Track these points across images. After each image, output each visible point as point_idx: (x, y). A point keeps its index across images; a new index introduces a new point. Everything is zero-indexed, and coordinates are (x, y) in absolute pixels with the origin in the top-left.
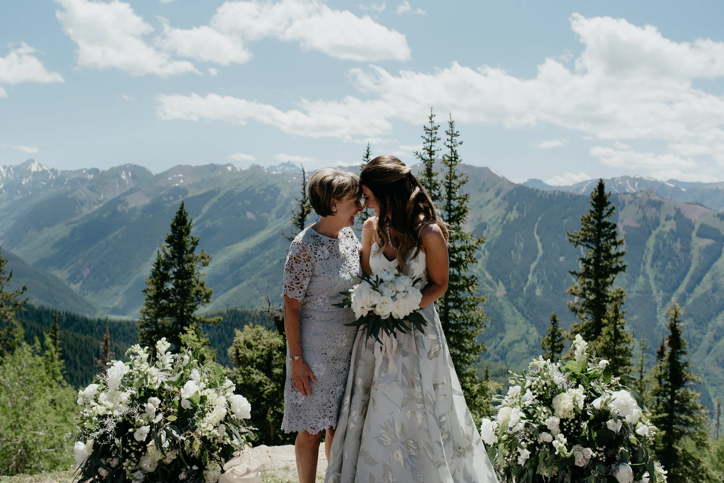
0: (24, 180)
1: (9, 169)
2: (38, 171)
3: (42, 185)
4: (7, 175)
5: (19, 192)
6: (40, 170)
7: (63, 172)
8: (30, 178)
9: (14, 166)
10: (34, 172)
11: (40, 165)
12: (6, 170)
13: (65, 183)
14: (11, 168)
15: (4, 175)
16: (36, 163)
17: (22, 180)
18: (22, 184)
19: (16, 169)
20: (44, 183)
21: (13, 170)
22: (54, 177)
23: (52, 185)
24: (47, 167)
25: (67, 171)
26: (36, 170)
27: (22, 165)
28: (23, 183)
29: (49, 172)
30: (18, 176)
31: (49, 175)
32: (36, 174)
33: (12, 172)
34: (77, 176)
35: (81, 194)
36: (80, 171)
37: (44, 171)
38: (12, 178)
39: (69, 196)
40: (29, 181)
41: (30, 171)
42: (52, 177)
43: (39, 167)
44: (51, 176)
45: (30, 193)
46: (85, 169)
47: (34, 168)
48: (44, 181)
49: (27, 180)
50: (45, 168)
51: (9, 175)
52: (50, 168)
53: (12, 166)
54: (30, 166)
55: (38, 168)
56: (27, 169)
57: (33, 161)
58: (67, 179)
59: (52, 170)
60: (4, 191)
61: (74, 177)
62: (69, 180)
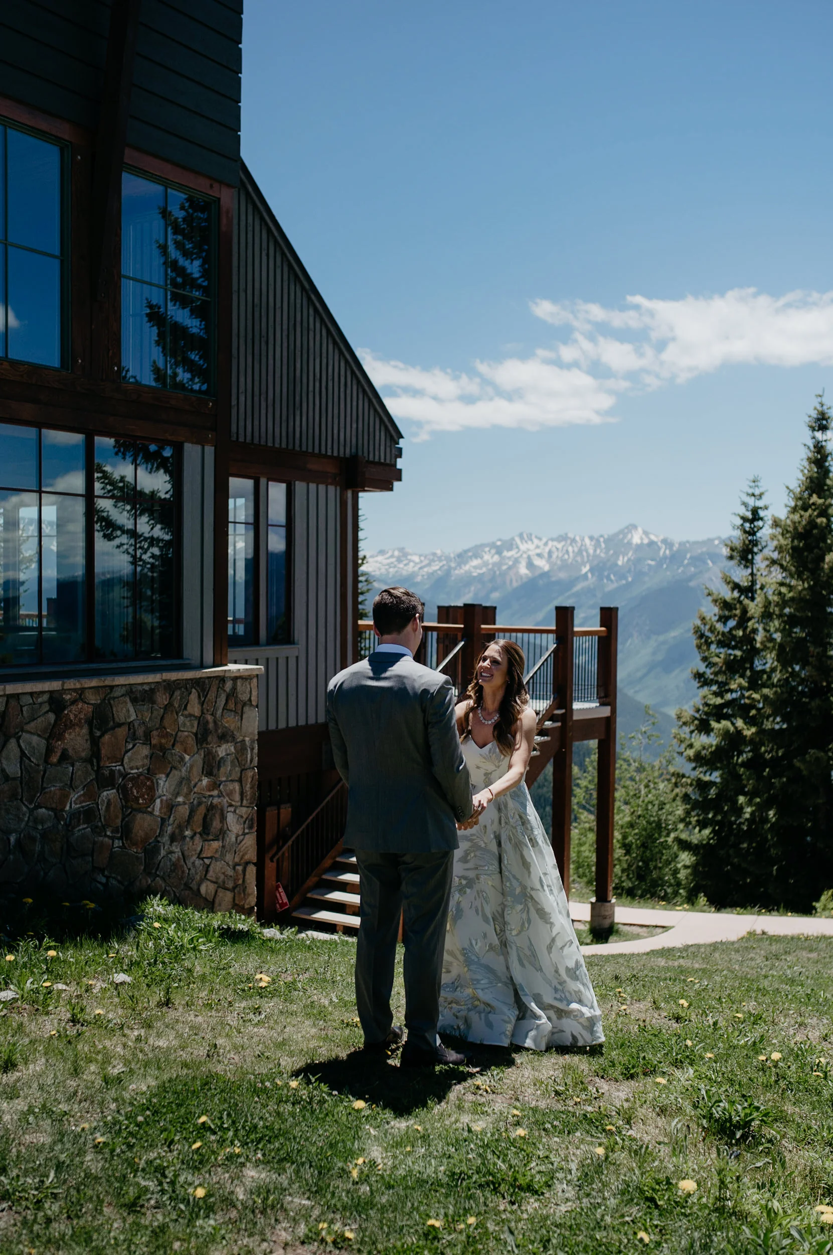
0: (621, 558)
1: (598, 541)
2: (642, 543)
3: (649, 565)
4: (595, 551)
5: (612, 577)
6: (646, 541)
7: (680, 544)
8: (630, 554)
9: (606, 537)
10: (637, 545)
11: (646, 533)
12: (593, 543)
13: (686, 562)
14: (602, 540)
15: (591, 551)
16: (640, 530)
17: (618, 559)
18: (617, 565)
19: (608, 541)
20: (653, 563)
21: (605, 542)
22: (668, 552)
23: (665, 566)
24: (656, 536)
25: (688, 542)
26: (639, 542)
27: (617, 534)
28: (620, 563)
29: (659, 544)
30: (611, 552)
31: (659, 549)
32: (639, 547)
33: (603, 545)
34: (704, 549)
35: (712, 580)
36: (711, 541)
37: (652, 543)
38: (603, 555)
39: (692, 584)
40: (629, 560)
41: (630, 543)
42: (665, 552)
43: (644, 536)
44: (663, 551)
45: (630, 579)
46: (719, 538)
47: (636, 538)
48: (652, 560)
49: (626, 559)
50: (653, 537)
51: (598, 551)
52: (661, 537)
53: (602, 536)
54: (629, 536)
55: (642, 539)
56: (626, 541)
57: (635, 527)
58: (688, 556)
59: (664, 541)
60: (589, 575)
61: (699, 551)
62: (691, 558)
